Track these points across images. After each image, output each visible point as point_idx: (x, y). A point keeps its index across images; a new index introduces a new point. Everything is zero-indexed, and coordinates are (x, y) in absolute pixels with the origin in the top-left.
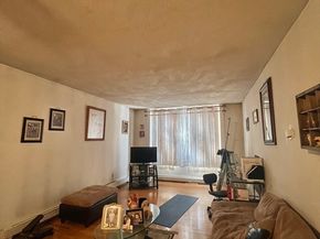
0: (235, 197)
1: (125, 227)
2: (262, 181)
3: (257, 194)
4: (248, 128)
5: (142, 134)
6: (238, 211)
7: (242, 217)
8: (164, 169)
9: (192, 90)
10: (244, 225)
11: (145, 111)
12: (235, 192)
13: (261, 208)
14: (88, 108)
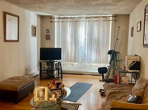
0: (120, 82)
1: (51, 99)
2: (138, 71)
3: (133, 80)
4: (132, 35)
5: (48, 37)
6: (121, 89)
7: (124, 92)
8: (66, 64)
9: (94, 3)
10: (125, 96)
11: (51, 17)
12: (120, 78)
13: (136, 87)
14: (5, 14)
